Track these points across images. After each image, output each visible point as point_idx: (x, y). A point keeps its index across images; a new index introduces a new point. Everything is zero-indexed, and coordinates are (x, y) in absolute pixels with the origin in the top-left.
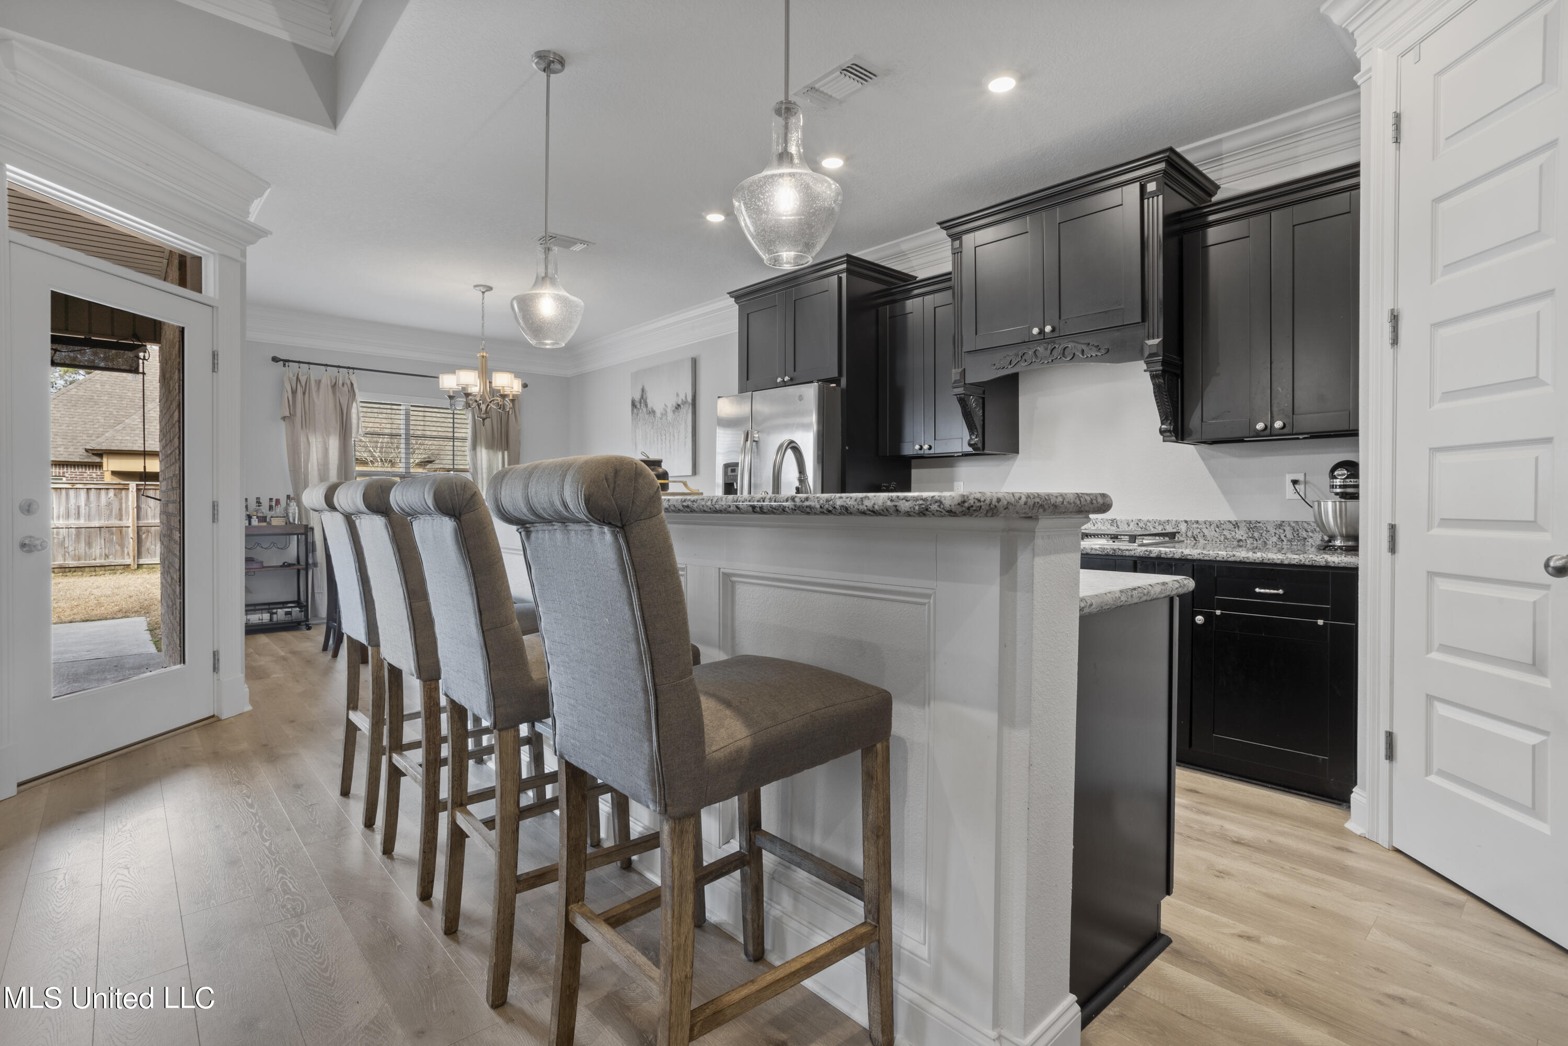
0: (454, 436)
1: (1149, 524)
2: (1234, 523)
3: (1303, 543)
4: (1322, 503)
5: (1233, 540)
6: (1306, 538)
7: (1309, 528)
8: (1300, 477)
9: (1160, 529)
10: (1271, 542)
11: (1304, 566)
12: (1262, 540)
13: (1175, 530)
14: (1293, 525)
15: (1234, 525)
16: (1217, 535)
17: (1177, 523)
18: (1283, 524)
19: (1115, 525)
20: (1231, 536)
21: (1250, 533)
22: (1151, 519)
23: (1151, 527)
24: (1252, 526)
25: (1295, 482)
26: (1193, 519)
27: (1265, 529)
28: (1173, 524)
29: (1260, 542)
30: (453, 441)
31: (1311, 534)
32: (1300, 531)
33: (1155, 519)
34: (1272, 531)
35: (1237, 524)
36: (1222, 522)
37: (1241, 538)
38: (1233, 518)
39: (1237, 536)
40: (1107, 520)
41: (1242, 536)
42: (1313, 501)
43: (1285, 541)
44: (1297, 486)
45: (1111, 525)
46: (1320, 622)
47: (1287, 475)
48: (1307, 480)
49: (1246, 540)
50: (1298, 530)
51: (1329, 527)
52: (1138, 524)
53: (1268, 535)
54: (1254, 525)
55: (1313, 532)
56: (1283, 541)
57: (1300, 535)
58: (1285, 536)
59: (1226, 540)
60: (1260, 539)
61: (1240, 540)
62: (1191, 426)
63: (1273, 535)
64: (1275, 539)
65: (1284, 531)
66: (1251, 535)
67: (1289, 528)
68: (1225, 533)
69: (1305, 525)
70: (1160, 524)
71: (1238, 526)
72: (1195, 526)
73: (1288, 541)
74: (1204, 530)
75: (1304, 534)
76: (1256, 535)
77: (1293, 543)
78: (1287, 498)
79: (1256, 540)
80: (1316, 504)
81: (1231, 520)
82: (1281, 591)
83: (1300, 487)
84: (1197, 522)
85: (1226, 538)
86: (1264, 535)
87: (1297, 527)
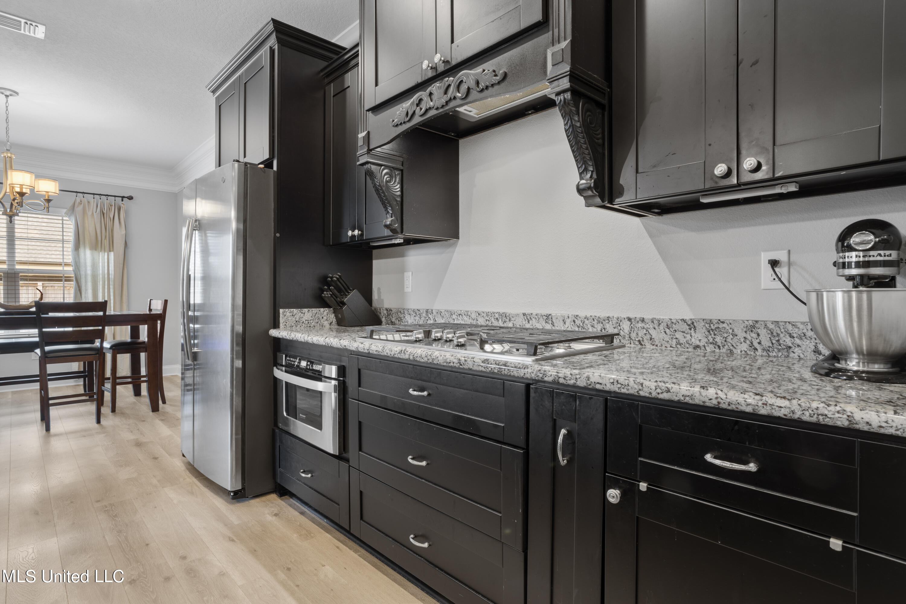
0: (63, 239)
1: (586, 322)
2: (689, 323)
3: (786, 354)
4: (825, 294)
5: (687, 345)
6: (790, 347)
7: (795, 332)
8: (781, 256)
9: (599, 329)
10: (739, 351)
11: (799, 423)
12: (726, 347)
13: (616, 331)
14: (771, 326)
15: (689, 325)
16: (667, 338)
17: (619, 321)
18: (757, 325)
19: (550, 322)
20: (685, 340)
21: (710, 337)
22: (588, 316)
23: (589, 326)
24: (713, 327)
25: (774, 264)
26: (639, 316)
27: (731, 331)
28: (614, 322)
29: (724, 350)
30: (63, 243)
31: (798, 341)
32: (782, 335)
33: (593, 315)
34: (741, 334)
35: (693, 323)
36: (674, 321)
37: (698, 343)
38: (689, 316)
39: (693, 340)
40: (542, 316)
41: (700, 340)
42: (808, 292)
43: (760, 350)
44: (777, 270)
45: (546, 322)
46: (836, 544)
47: (762, 254)
48: (791, 260)
49: (704, 346)
50: (778, 335)
51: (837, 337)
52: (574, 321)
53: (735, 339)
54: (716, 326)
55: (800, 338)
56: (756, 349)
57: (781, 342)
58: (759, 343)
59: (678, 346)
60: (724, 346)
61: (697, 347)
62: (621, 182)
63: (742, 340)
64: (745, 347)
65: (758, 335)
66: (711, 340)
67: (765, 330)
68: (677, 336)
69: (790, 327)
70: (599, 322)
71: (695, 327)
72: (640, 325)
73: (764, 350)
74: (652, 332)
75: (788, 341)
76: (719, 339)
77: (771, 354)
78: (763, 287)
79: (719, 347)
80: (813, 295)
81: (685, 318)
82: (752, 467)
83: (782, 271)
84: (643, 320)
85: (679, 343)
86: (729, 339)
87: (776, 330)
